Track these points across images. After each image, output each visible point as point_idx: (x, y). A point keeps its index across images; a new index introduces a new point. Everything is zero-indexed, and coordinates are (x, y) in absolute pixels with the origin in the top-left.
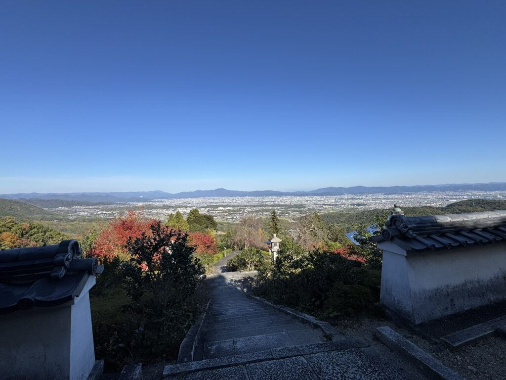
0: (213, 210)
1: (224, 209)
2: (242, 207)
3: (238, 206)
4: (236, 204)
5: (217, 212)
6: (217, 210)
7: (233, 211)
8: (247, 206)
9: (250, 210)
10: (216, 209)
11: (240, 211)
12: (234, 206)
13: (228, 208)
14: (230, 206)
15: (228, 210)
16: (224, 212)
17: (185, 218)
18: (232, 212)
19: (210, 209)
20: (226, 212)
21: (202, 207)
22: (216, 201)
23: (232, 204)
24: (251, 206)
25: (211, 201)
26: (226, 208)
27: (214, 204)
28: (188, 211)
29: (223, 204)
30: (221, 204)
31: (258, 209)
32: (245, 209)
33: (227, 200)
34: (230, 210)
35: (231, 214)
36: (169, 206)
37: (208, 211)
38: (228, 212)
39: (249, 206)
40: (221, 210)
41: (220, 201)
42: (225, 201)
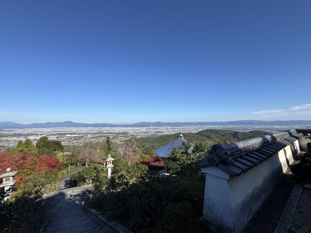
0: (62, 137)
1: (71, 136)
2: (85, 135)
3: (82, 134)
4: (81, 132)
5: (65, 138)
6: (65, 137)
7: (78, 137)
8: (89, 134)
9: (91, 136)
10: (64, 136)
11: (83, 137)
12: (79, 134)
13: (75, 135)
14: (76, 134)
15: (74, 136)
16: (70, 138)
17: (34, 144)
18: (77, 138)
19: (59, 136)
20: (72, 138)
21: (52, 135)
22: (64, 130)
23: (77, 132)
24: (92, 133)
25: (60, 130)
26: (73, 135)
27: (63, 133)
28: (38, 138)
29: (70, 132)
30: (69, 132)
31: (97, 135)
32: (87, 136)
33: (74, 130)
34: (75, 137)
35: (77, 139)
36: (20, 134)
37: (57, 138)
38: (74, 138)
39: (90, 134)
40: (68, 137)
41: (68, 130)
42: (72, 130)
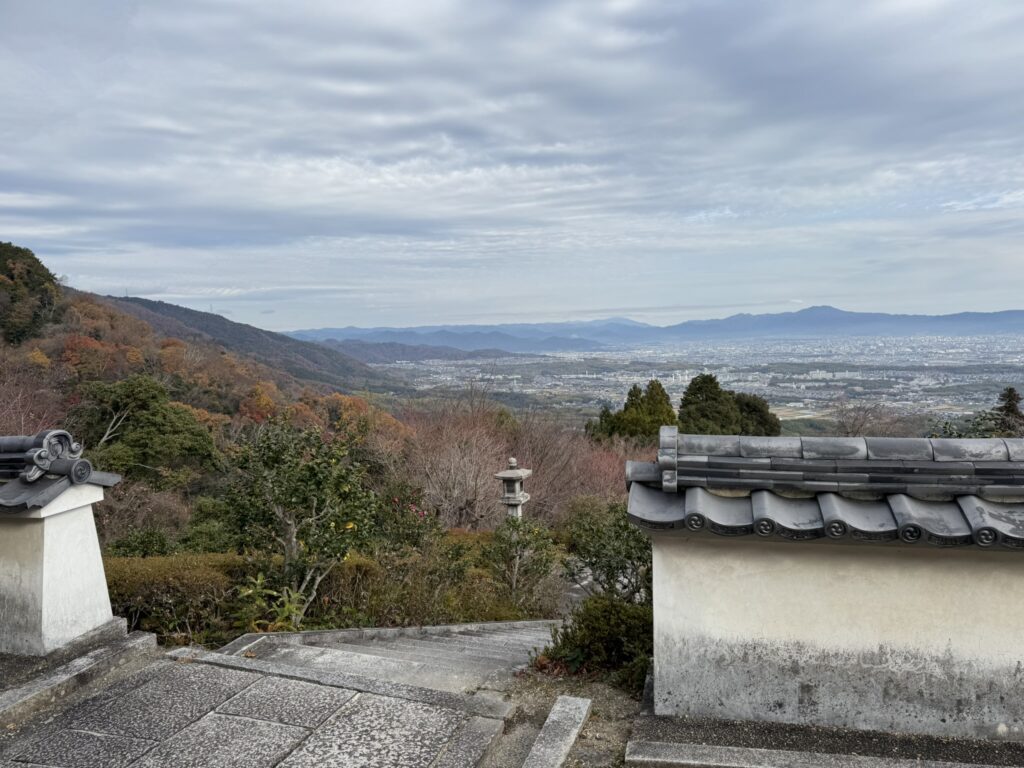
0: (790, 380)
1: (829, 376)
2: (900, 373)
3: (886, 368)
4: (879, 361)
5: (803, 386)
6: (804, 381)
7: (863, 383)
8: (922, 369)
9: (930, 383)
10: (802, 377)
11: (889, 385)
12: (870, 369)
13: (847, 375)
14: (853, 368)
15: (843, 380)
16: (828, 385)
18: (858, 389)
19: (780, 376)
20: (837, 388)
21: (753, 369)
22: (801, 349)
23: (860, 360)
24: (938, 368)
25: (782, 348)
26: (839, 375)
27: (795, 360)
29: (829, 360)
30: (820, 359)
31: (968, 379)
32: (912, 379)
33: (844, 348)
34: (852, 382)
35: (855, 395)
37: (773, 383)
38: (844, 387)
39: (930, 369)
40: (817, 380)
41: (817, 351)
42: (834, 351)
